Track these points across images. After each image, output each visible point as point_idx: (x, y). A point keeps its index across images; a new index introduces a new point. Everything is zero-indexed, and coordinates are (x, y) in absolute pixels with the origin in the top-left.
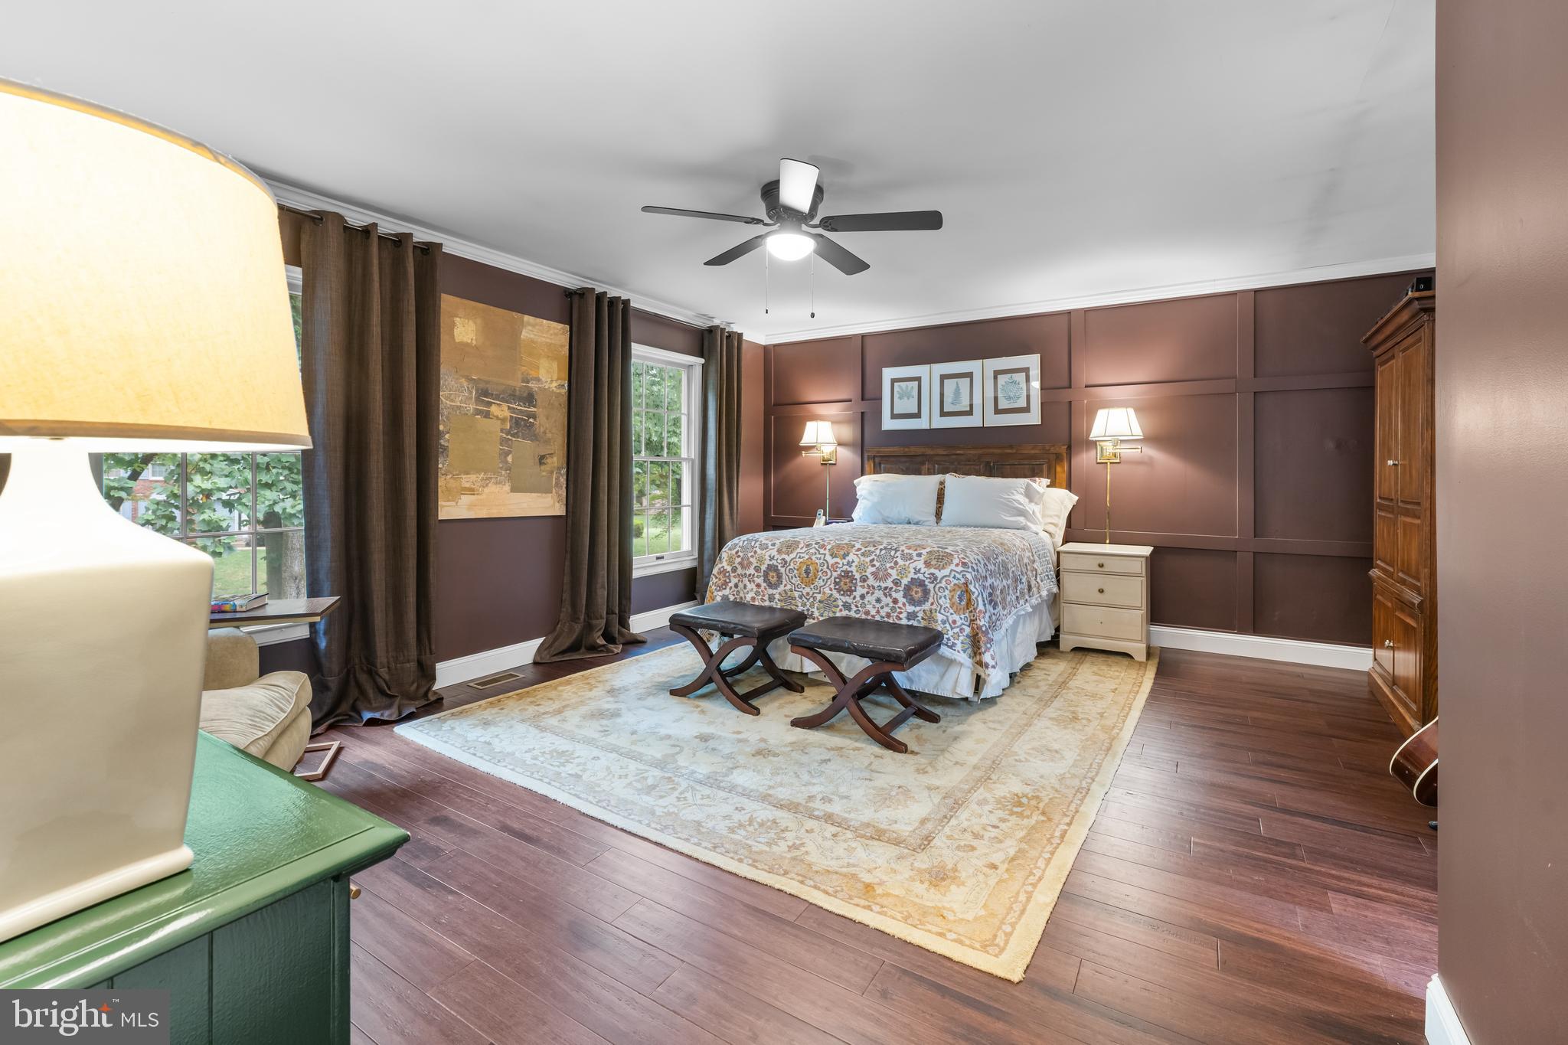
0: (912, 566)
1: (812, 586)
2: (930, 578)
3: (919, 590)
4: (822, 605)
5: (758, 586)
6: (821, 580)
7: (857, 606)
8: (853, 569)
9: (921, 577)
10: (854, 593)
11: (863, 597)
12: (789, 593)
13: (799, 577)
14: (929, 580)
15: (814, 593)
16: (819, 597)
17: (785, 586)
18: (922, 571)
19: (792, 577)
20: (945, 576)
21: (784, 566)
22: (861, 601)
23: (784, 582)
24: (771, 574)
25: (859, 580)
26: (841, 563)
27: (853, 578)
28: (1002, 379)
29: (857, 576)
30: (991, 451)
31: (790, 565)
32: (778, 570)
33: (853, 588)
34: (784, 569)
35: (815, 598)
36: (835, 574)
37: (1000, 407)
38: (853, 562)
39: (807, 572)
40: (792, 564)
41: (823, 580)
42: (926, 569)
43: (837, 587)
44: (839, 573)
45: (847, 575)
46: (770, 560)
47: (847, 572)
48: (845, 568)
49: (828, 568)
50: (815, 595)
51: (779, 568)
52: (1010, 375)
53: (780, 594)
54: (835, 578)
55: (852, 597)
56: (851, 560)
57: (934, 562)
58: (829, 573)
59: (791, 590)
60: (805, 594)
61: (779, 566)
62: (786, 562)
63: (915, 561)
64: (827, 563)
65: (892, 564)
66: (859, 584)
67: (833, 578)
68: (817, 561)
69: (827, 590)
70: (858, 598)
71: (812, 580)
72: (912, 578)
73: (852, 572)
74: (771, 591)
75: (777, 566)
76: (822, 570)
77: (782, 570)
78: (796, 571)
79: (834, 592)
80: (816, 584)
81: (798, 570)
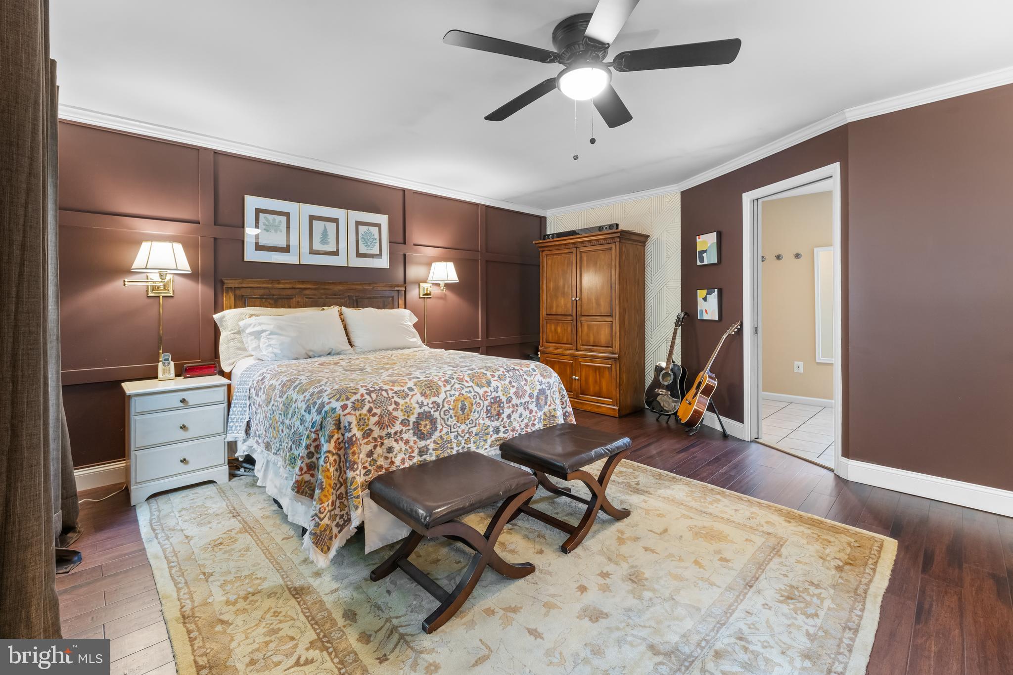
0: (414, 401)
1: (468, 422)
2: (434, 407)
3: (427, 422)
4: (478, 438)
5: (407, 442)
6: (476, 413)
7: (505, 427)
8: (500, 394)
9: (426, 409)
10: (502, 416)
11: (509, 417)
12: (445, 437)
13: (455, 416)
14: (433, 409)
15: (469, 428)
16: (474, 430)
17: (441, 430)
18: (425, 403)
19: (448, 419)
20: (444, 399)
21: (437, 410)
22: (508, 421)
23: (439, 427)
24: (423, 423)
25: (505, 402)
26: (489, 391)
27: (500, 402)
28: (362, 229)
29: (504, 399)
30: (354, 287)
31: (443, 406)
32: (431, 416)
33: (501, 411)
34: (438, 413)
35: (470, 433)
36: (487, 403)
37: (361, 251)
38: (498, 387)
39: (463, 409)
40: (445, 405)
41: (478, 412)
42: (427, 400)
43: (489, 415)
44: (489, 401)
45: (497, 401)
46: (421, 408)
47: (495, 398)
48: (493, 396)
49: (480, 399)
50: (471, 430)
51: (432, 413)
52: (367, 227)
53: (435, 442)
54: (487, 407)
55: (500, 419)
56: (496, 387)
57: (428, 392)
58: (482, 405)
59: (447, 433)
60: (460, 432)
61: (432, 411)
62: (438, 405)
63: (412, 396)
64: (479, 394)
65: (394, 406)
66: (506, 406)
67: (485, 408)
68: (469, 395)
69: (481, 422)
70: (505, 419)
71: (468, 415)
72: (419, 414)
73: (499, 397)
74: (422, 443)
75: (430, 412)
76: (476, 402)
77: (436, 415)
78: (451, 412)
79: (487, 420)
80: (471, 418)
81: (453, 409)
